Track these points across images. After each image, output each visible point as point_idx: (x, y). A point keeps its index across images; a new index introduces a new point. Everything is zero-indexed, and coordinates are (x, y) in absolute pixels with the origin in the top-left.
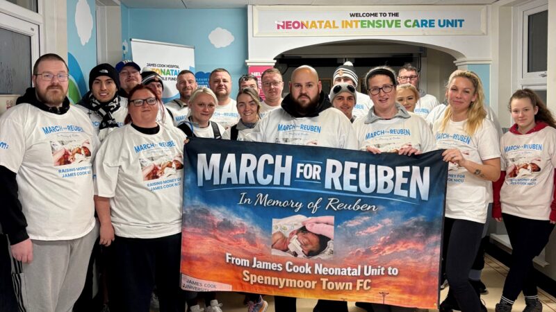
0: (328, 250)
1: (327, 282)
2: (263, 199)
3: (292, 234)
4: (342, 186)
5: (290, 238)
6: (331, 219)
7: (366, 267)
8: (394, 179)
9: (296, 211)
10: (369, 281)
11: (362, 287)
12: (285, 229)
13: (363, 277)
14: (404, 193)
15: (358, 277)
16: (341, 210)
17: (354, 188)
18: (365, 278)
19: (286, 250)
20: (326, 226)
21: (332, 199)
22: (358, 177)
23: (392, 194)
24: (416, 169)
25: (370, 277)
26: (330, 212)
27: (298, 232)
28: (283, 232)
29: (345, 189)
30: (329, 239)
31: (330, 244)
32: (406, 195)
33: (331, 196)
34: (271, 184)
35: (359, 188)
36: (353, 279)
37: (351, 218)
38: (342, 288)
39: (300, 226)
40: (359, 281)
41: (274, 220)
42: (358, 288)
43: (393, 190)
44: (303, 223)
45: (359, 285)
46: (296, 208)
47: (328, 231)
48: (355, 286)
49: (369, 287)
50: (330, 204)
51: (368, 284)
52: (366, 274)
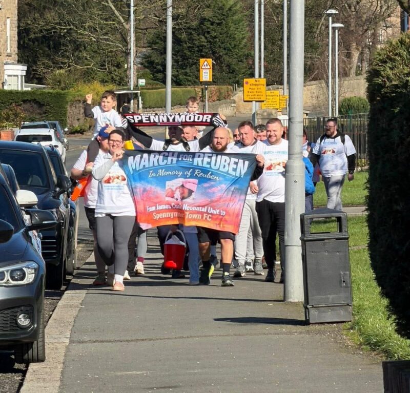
0: (191, 197)
1: (189, 214)
2: (161, 173)
3: (177, 188)
4: (202, 164)
5: (175, 191)
6: (196, 181)
7: (209, 208)
8: (229, 164)
9: (179, 176)
10: (211, 216)
11: (206, 218)
12: (173, 186)
13: (207, 213)
14: (234, 173)
15: (204, 212)
16: (201, 177)
17: (208, 166)
18: (209, 214)
19: (173, 197)
20: (193, 184)
21: (197, 170)
22: (211, 160)
23: (227, 173)
24: (241, 161)
25: (211, 214)
26: (196, 177)
27: (180, 187)
28: (172, 188)
29: (203, 166)
30: (193, 192)
31: (193, 194)
32: (234, 175)
33: (197, 169)
34: (166, 164)
35: (210, 167)
36: (202, 213)
37: (205, 182)
38: (196, 218)
39: (181, 184)
40: (205, 215)
41: (167, 182)
42: (204, 218)
43: (228, 171)
44: (183, 182)
45: (205, 217)
46: (179, 174)
47: (194, 188)
48: (202, 217)
49: (210, 220)
50: (196, 173)
51: (210, 217)
52: (209, 211)
